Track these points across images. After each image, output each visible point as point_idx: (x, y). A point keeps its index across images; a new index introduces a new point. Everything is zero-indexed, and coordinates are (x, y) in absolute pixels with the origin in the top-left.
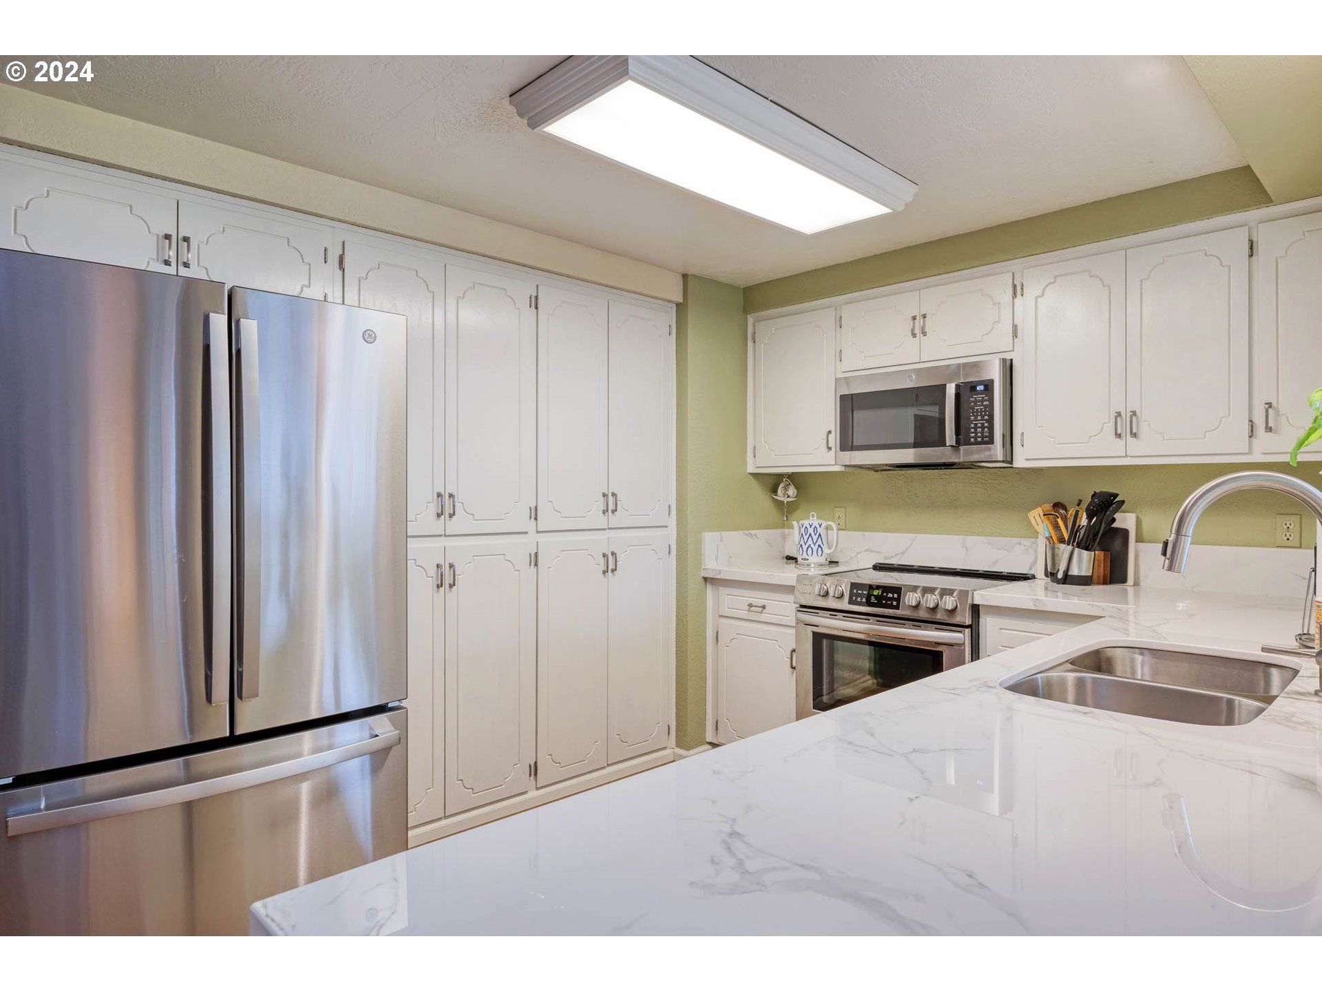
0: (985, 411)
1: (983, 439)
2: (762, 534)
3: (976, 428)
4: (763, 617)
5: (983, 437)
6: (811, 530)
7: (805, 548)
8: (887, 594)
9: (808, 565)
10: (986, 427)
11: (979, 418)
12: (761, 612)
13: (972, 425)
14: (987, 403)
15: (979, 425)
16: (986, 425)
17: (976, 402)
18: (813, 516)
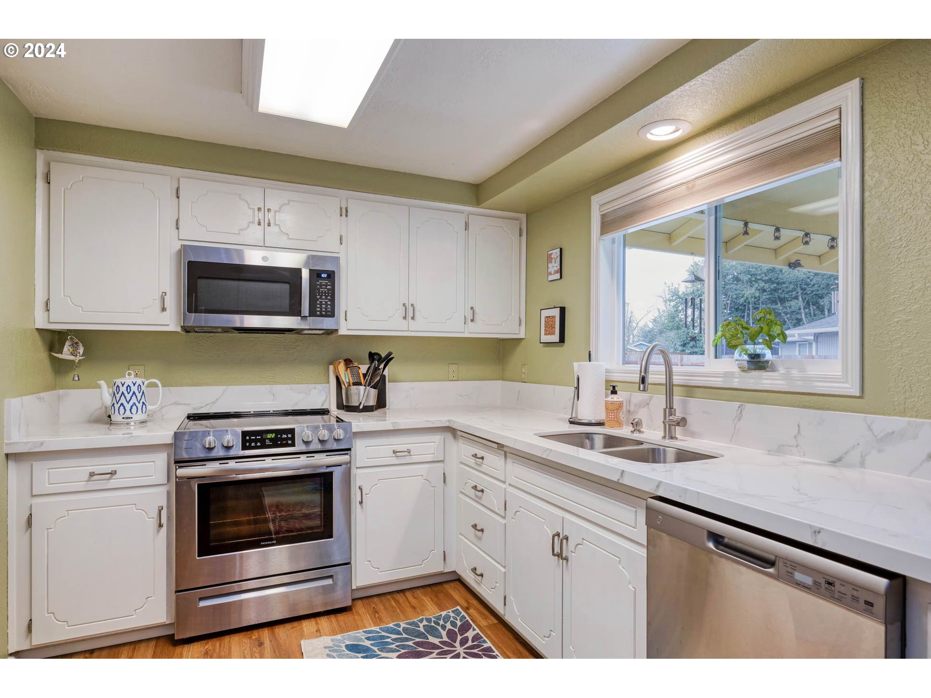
0: (328, 293)
1: (326, 313)
2: (46, 395)
3: (321, 304)
4: (114, 483)
6: (134, 389)
7: (128, 408)
8: (281, 436)
10: (329, 305)
11: (324, 297)
12: (110, 479)
13: (319, 302)
15: (324, 303)
16: (329, 303)
17: (321, 285)
18: (131, 374)
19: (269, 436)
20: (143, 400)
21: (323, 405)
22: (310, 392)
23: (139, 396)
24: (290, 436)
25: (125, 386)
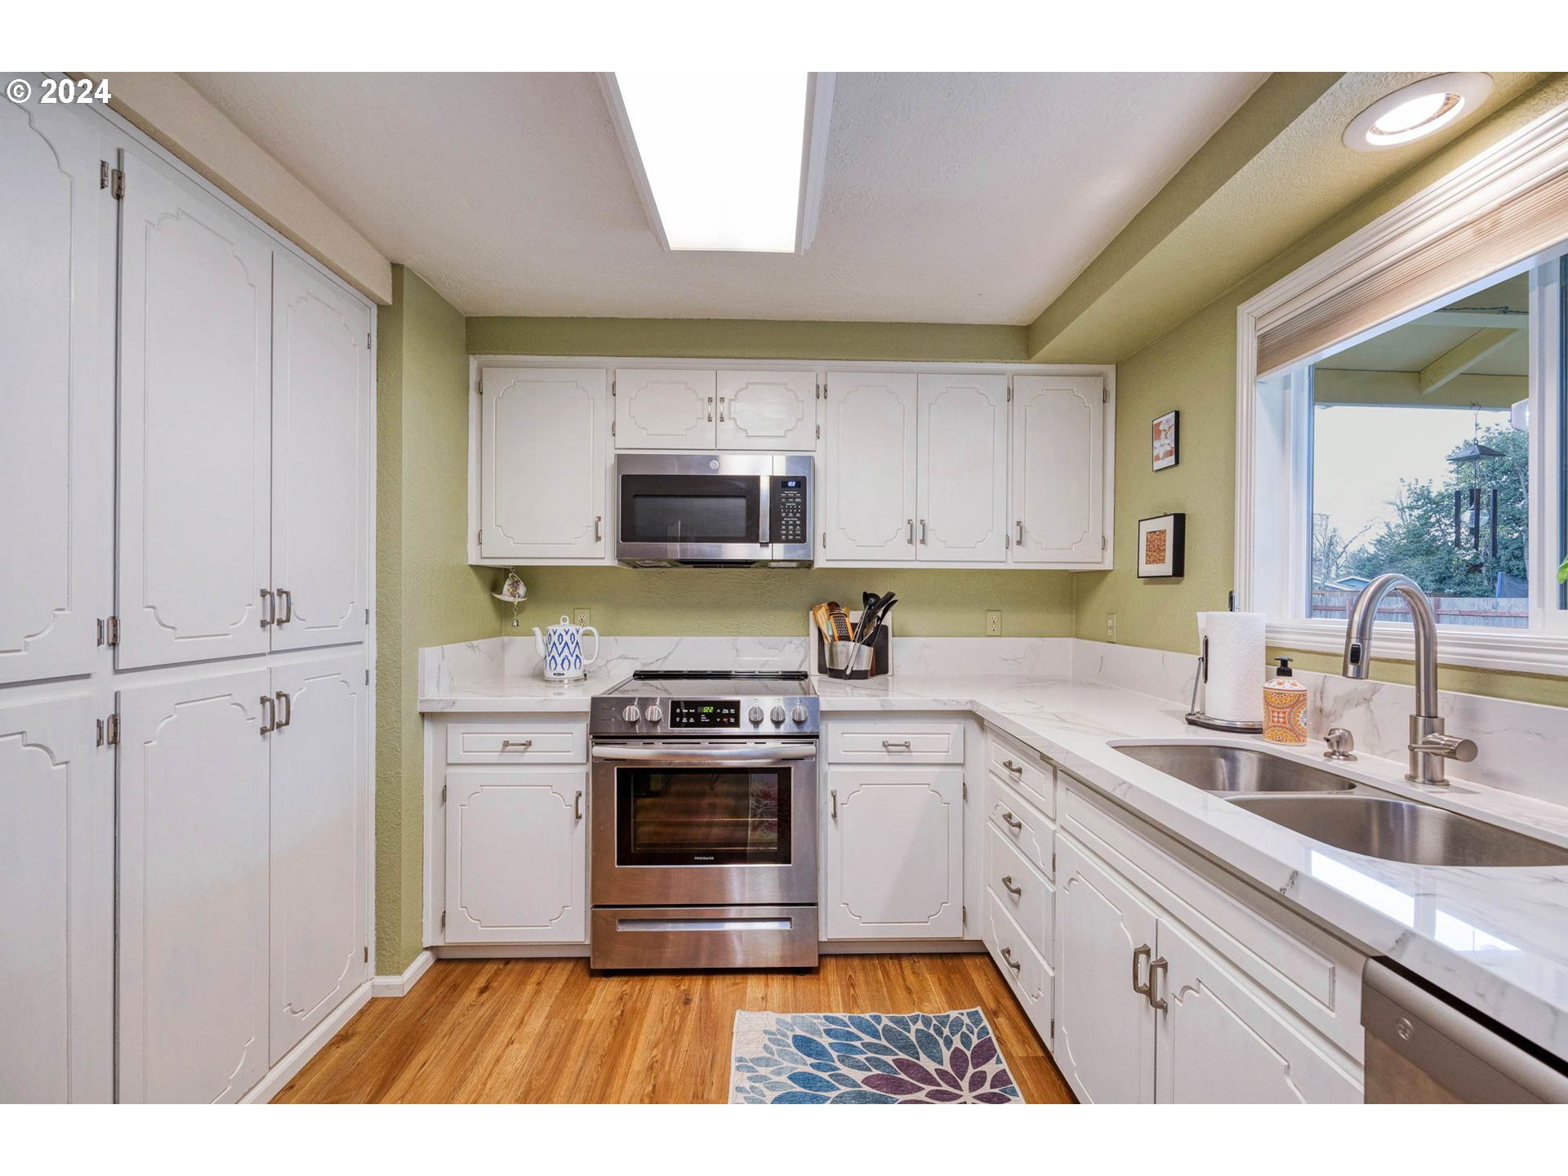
0: (797, 509)
1: (794, 537)
2: (483, 644)
3: (787, 525)
4: (528, 757)
5: (794, 535)
6: (567, 638)
7: (559, 660)
8: (722, 711)
9: (560, 681)
10: (798, 525)
11: (791, 515)
12: (524, 751)
13: (783, 522)
14: (800, 500)
15: (791, 522)
16: (798, 522)
17: (787, 498)
18: (565, 620)
19: (707, 710)
20: (577, 652)
21: (800, 666)
22: (784, 647)
23: (572, 647)
24: (732, 711)
25: (557, 634)
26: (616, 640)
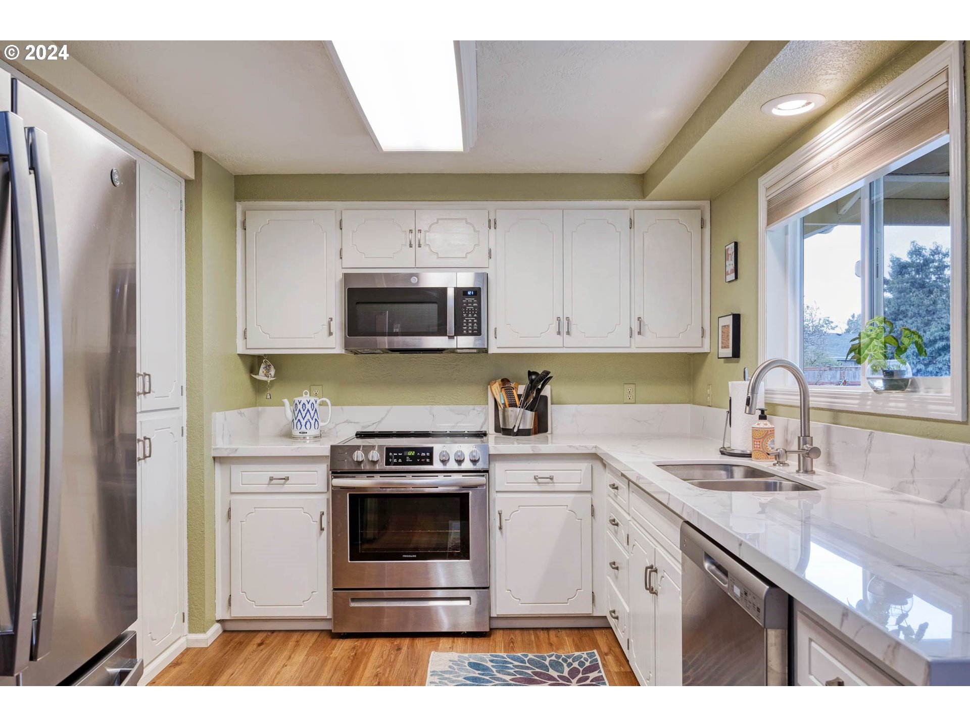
0: (475, 311)
1: (473, 332)
2: (246, 411)
3: (467, 323)
4: (287, 488)
5: (473, 330)
6: (308, 406)
7: (303, 423)
8: (420, 454)
9: (304, 438)
10: (475, 323)
11: (470, 315)
12: (284, 484)
13: (465, 321)
14: (476, 304)
15: (470, 321)
16: (475, 321)
17: (467, 303)
18: (306, 394)
19: (411, 453)
20: (316, 417)
21: (482, 427)
22: (469, 413)
23: (312, 413)
24: (428, 454)
25: (302, 403)
26: (342, 408)
